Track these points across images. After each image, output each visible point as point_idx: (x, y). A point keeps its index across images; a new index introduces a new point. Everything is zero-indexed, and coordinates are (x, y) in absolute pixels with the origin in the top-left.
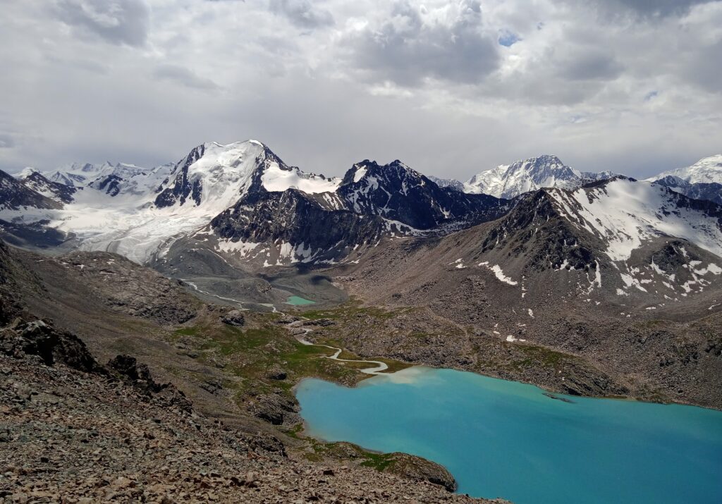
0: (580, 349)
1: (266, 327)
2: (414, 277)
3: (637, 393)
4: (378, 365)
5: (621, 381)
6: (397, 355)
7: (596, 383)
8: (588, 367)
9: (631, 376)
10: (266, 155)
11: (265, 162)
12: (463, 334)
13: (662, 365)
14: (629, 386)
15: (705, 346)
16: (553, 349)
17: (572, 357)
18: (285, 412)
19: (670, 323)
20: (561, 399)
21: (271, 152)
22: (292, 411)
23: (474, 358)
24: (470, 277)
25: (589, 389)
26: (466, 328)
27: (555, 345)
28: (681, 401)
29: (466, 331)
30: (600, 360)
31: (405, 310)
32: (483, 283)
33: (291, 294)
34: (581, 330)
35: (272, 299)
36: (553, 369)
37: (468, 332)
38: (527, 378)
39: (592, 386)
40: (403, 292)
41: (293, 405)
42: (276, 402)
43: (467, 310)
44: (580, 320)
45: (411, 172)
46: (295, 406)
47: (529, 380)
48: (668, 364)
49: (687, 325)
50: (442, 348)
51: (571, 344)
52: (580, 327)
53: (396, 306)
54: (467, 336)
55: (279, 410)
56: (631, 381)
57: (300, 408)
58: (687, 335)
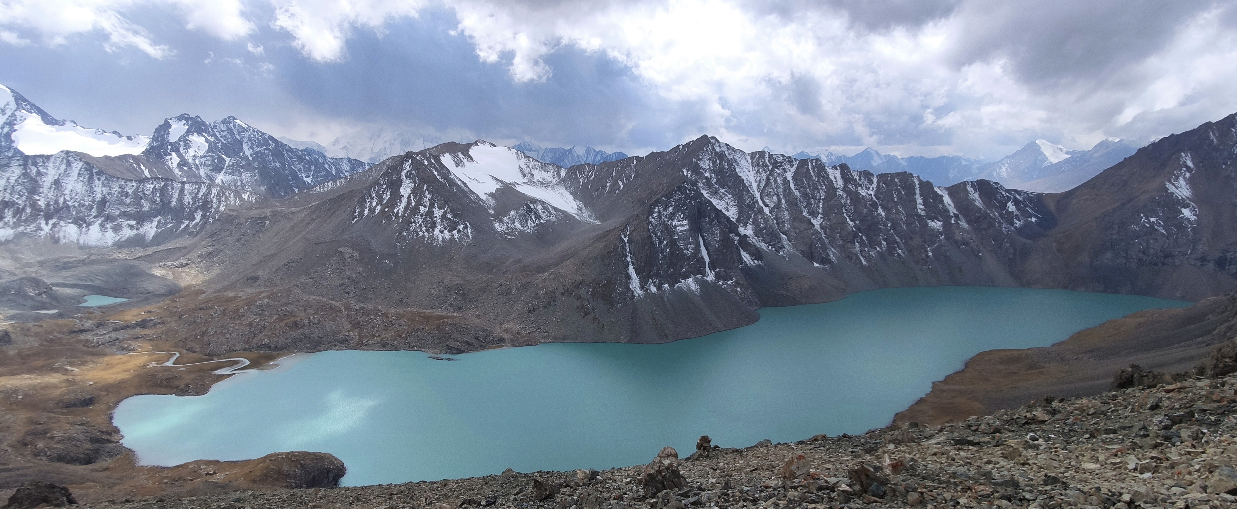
0: (460, 308)
1: (51, 341)
2: (273, 256)
3: (512, 340)
4: (237, 362)
5: (498, 332)
6: (260, 347)
7: (477, 338)
8: (468, 325)
9: (506, 326)
10: (17, 104)
11: (17, 113)
12: (340, 311)
13: (530, 312)
14: (505, 335)
15: (561, 290)
16: (436, 313)
17: (453, 317)
18: (97, 445)
19: (533, 274)
20: (447, 359)
21: (25, 100)
22: (109, 441)
23: (354, 335)
24: (341, 249)
25: (472, 344)
26: (343, 305)
27: (436, 308)
28: (547, 341)
29: (343, 308)
30: (478, 316)
31: (265, 294)
32: (356, 254)
33: (86, 292)
34: (459, 290)
35: (54, 303)
36: (436, 332)
37: (346, 309)
38: (412, 345)
39: (473, 341)
40: (260, 273)
41: (110, 434)
42: (82, 437)
43: (342, 284)
44: (457, 281)
45: (254, 131)
46: (113, 434)
47: (414, 346)
48: (534, 310)
49: (547, 274)
50: (316, 330)
51: (451, 305)
52: (458, 287)
53: (254, 290)
54: (345, 313)
55: (89, 446)
56: (506, 330)
57: (122, 436)
58: (547, 283)
